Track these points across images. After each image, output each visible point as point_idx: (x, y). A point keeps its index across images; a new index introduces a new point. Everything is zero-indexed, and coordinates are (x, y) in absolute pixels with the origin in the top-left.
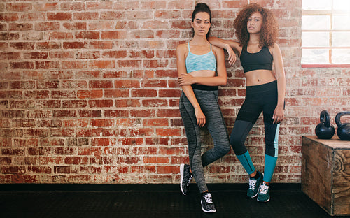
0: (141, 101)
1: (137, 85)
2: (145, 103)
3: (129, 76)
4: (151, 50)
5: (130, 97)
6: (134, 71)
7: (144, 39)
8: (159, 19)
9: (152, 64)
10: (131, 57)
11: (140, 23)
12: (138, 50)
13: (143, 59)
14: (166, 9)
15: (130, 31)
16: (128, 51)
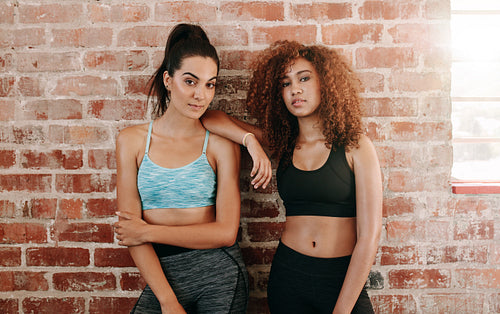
0: (49, 277)
1: (40, 236)
2: (60, 281)
3: (20, 213)
4: (76, 149)
5: (23, 267)
6: (33, 201)
7: (57, 122)
8: (94, 72)
9: (77, 183)
10: (25, 166)
11: (49, 83)
12: (44, 151)
13: (55, 171)
14: (113, 48)
15: (23, 102)
16: (18, 150)
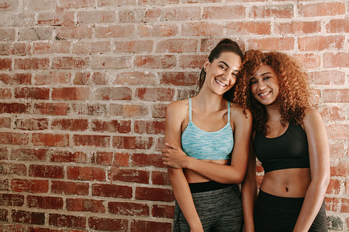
0: (106, 204)
1: (101, 176)
2: (113, 208)
3: (90, 161)
4: (127, 120)
5: (89, 197)
6: (98, 153)
7: (115, 102)
8: (140, 70)
9: (127, 143)
10: (94, 130)
11: (111, 76)
12: (107, 120)
13: (112, 134)
14: (153, 54)
15: (94, 89)
16: (90, 119)
